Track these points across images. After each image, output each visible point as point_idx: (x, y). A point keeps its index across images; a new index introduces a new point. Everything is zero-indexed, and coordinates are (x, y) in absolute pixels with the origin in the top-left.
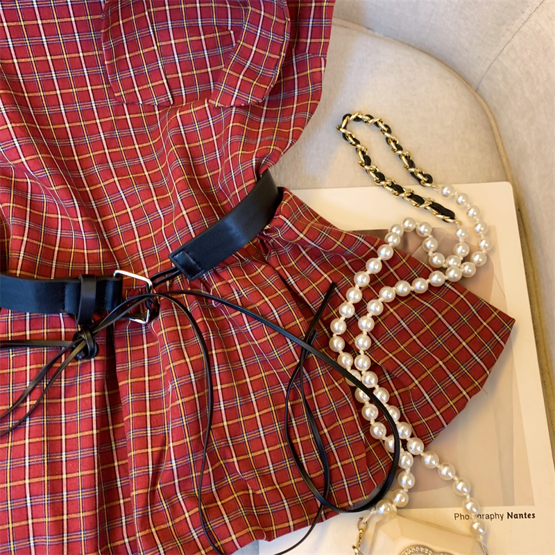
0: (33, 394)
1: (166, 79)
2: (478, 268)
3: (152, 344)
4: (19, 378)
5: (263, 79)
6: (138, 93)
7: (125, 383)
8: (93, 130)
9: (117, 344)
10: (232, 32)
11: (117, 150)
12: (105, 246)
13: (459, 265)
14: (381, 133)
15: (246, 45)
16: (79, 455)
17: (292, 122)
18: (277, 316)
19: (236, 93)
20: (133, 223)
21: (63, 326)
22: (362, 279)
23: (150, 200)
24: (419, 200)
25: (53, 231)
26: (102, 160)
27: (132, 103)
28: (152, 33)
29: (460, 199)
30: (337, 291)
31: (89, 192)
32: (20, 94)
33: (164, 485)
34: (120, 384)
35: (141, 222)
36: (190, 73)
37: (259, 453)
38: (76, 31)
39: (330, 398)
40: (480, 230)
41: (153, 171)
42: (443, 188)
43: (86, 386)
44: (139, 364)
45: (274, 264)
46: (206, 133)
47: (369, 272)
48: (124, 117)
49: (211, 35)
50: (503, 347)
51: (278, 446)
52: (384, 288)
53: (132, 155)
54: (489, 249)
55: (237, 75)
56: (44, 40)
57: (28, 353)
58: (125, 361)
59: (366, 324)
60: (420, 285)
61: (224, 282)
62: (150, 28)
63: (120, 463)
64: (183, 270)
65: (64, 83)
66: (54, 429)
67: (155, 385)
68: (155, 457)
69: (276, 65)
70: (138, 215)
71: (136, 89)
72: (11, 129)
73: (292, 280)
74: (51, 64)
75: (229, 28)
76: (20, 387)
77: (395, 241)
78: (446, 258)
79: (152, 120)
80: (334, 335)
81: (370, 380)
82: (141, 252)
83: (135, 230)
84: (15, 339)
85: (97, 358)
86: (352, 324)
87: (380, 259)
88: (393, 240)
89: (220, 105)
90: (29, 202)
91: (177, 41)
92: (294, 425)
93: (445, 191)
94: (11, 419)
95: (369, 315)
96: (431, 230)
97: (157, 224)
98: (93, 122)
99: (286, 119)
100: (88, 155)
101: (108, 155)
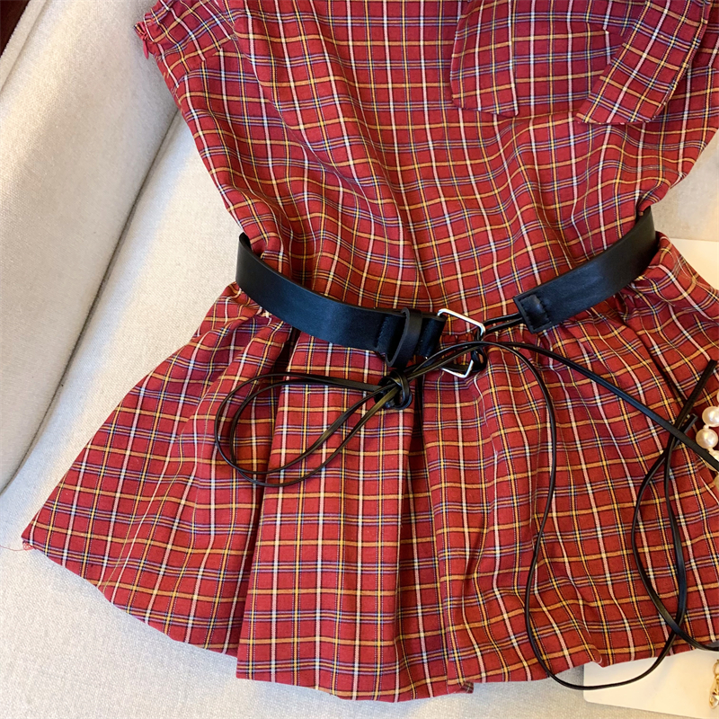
0: (330, 441)
3: (466, 404)
4: (315, 420)
5: (653, 94)
7: (435, 444)
8: (420, 137)
9: (427, 396)
10: (607, 33)
12: (420, 278)
15: (633, 50)
16: (380, 521)
17: (681, 152)
18: (641, 392)
19: (616, 108)
20: (455, 255)
21: (367, 366)
23: (483, 229)
25: (362, 254)
26: (427, 174)
28: (510, 25)
30: (715, 371)
31: (408, 212)
32: (351, 83)
33: (481, 575)
34: (427, 446)
35: (465, 255)
36: (544, 79)
37: (594, 557)
38: (422, 14)
39: (701, 503)
41: (487, 195)
43: (391, 441)
44: (451, 425)
45: (636, 327)
46: (563, 154)
48: (457, 125)
49: (581, 35)
51: (619, 553)
53: (462, 171)
55: (619, 86)
56: (385, 22)
57: (326, 392)
58: (434, 420)
61: (572, 340)
62: (510, 18)
63: (420, 540)
64: (527, 318)
66: (351, 486)
67: (470, 454)
68: (473, 539)
69: (674, 78)
70: (463, 246)
71: (478, 92)
72: (343, 124)
73: (657, 350)
74: (387, 50)
75: (605, 28)
76: (315, 430)
79: (489, 133)
80: (706, 427)
82: (462, 292)
83: (457, 264)
84: (314, 373)
85: (407, 410)
89: (591, 121)
90: (340, 215)
92: (642, 530)
94: (303, 466)
97: (486, 259)
98: (423, 127)
99: (673, 147)
100: (412, 167)
101: (434, 168)
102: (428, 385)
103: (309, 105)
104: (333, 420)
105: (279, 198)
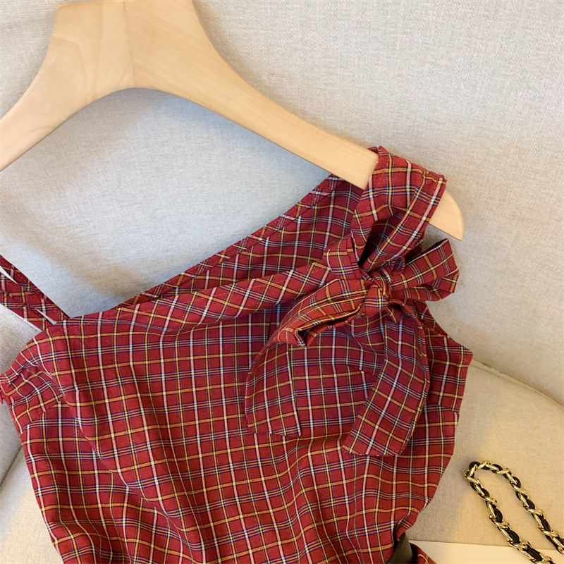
1: (297, 411)
5: (399, 432)
11: (244, 482)
14: (511, 485)
15: (381, 394)
17: (426, 476)
19: (371, 443)
23: (274, 544)
27: (263, 433)
31: (213, 529)
32: (164, 427)
36: (319, 407)
41: (278, 509)
48: (253, 447)
53: (258, 488)
62: (288, 364)
65: (203, 413)
70: (259, 558)
71: (269, 420)
74: (195, 395)
79: (279, 451)
90: (153, 536)
91: (311, 377)
98: (225, 451)
99: (419, 471)
100: (216, 487)
101: (235, 487)
103: (126, 451)
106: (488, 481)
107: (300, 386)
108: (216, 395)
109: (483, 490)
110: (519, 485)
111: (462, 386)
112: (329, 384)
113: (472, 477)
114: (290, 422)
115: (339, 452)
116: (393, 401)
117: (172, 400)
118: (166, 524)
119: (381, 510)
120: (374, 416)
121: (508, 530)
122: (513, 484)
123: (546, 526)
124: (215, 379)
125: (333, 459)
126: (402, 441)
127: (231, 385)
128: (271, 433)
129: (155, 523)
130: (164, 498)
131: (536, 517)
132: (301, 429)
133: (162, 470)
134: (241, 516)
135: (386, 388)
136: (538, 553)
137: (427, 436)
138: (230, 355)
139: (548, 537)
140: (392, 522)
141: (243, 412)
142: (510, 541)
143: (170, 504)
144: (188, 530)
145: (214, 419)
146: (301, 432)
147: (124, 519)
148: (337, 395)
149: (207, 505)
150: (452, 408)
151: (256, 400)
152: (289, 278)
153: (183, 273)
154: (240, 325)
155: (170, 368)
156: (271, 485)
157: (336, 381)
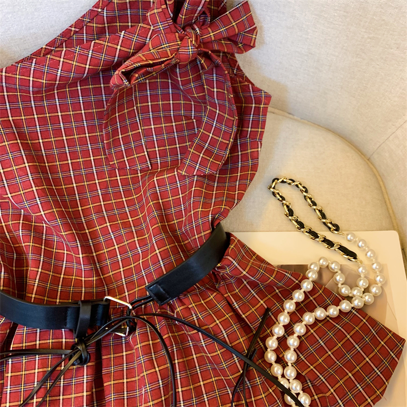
0: (39, 393)
1: (147, 152)
2: (376, 297)
3: (129, 352)
4: (29, 379)
6: (126, 161)
7: (109, 383)
8: (93, 188)
9: (104, 351)
10: (194, 120)
11: (110, 202)
12: (97, 275)
13: (361, 295)
14: (301, 192)
15: (205, 132)
17: (237, 186)
18: (226, 336)
19: (197, 166)
20: (119, 256)
21: (64, 337)
22: (290, 306)
23: (132, 240)
24: (330, 244)
25: (60, 263)
26: (99, 210)
27: (122, 169)
28: (138, 121)
29: (360, 244)
30: (271, 314)
31: (88, 233)
32: (43, 164)
34: (105, 384)
36: (164, 148)
38: (84, 119)
40: (376, 268)
41: (135, 218)
42: (348, 235)
43: (79, 387)
44: (119, 368)
45: (223, 292)
46: (175, 192)
47: (294, 301)
48: (116, 178)
49: (180, 123)
50: (397, 363)
52: (306, 314)
53: (120, 206)
54: (383, 283)
55: (199, 154)
56: (62, 126)
57: (37, 359)
58: (109, 366)
59: (293, 342)
60: (333, 311)
61: (185, 307)
62: (137, 117)
64: (155, 298)
65: (74, 155)
67: (131, 387)
69: (227, 147)
70: (123, 251)
71: (126, 159)
72: (35, 191)
73: (236, 305)
74: (65, 142)
75: (193, 118)
76: (29, 387)
77: (314, 276)
78: (351, 289)
79: (135, 180)
80: (269, 350)
81: (296, 387)
83: (120, 262)
84: (28, 348)
85: (89, 364)
86: (282, 341)
87: (303, 290)
88: (312, 275)
89: (186, 174)
90: (44, 241)
91: (156, 126)
93: (349, 237)
95: (296, 335)
96: (340, 267)
97: (136, 258)
98: (94, 182)
99: (233, 184)
100: (89, 206)
101: (103, 206)
102: (104, 343)
103: (13, 182)
104: (41, 377)
105: (7, 234)
106: (285, 190)
107: (148, 133)
108: (83, 142)
109: (281, 197)
110: (306, 191)
111: (264, 122)
112: (170, 130)
113: (274, 188)
114: (142, 160)
115: (176, 175)
116: (213, 136)
117: (48, 146)
118: (53, 232)
119: (203, 210)
120: (199, 148)
121: (297, 221)
122: (302, 191)
123: (324, 216)
124: (81, 130)
125: (172, 180)
126: (219, 163)
127: (94, 134)
128: (128, 168)
129: (44, 232)
130: (46, 212)
131: (317, 211)
132: (151, 164)
133: (42, 193)
134: (108, 224)
135: (208, 128)
136: (317, 234)
137: (240, 161)
138: (90, 111)
139: (324, 223)
140: (210, 216)
141: (105, 154)
142: (298, 227)
143: (51, 216)
144: (66, 233)
145: (83, 160)
146: (151, 166)
147: (21, 231)
148: (176, 139)
149: (83, 218)
150: (257, 139)
151: (113, 144)
152: (121, 38)
153: (44, 47)
154: (95, 86)
155: (43, 121)
156: (130, 203)
157: (174, 128)
